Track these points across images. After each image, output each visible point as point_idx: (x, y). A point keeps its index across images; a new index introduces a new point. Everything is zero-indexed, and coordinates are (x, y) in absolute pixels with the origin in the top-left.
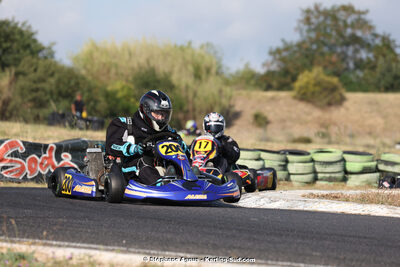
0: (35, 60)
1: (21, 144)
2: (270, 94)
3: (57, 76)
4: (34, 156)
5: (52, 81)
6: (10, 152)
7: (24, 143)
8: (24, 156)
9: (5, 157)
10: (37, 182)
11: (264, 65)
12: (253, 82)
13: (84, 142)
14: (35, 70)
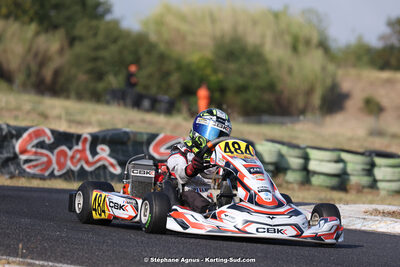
0: (94, 23)
1: (49, 133)
2: (386, 75)
3: (120, 43)
4: (64, 148)
5: (114, 48)
6: (35, 142)
7: (53, 132)
8: (51, 148)
9: (29, 148)
10: (66, 179)
11: (382, 38)
12: (365, 59)
13: (126, 133)
14: (95, 35)
